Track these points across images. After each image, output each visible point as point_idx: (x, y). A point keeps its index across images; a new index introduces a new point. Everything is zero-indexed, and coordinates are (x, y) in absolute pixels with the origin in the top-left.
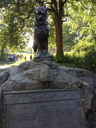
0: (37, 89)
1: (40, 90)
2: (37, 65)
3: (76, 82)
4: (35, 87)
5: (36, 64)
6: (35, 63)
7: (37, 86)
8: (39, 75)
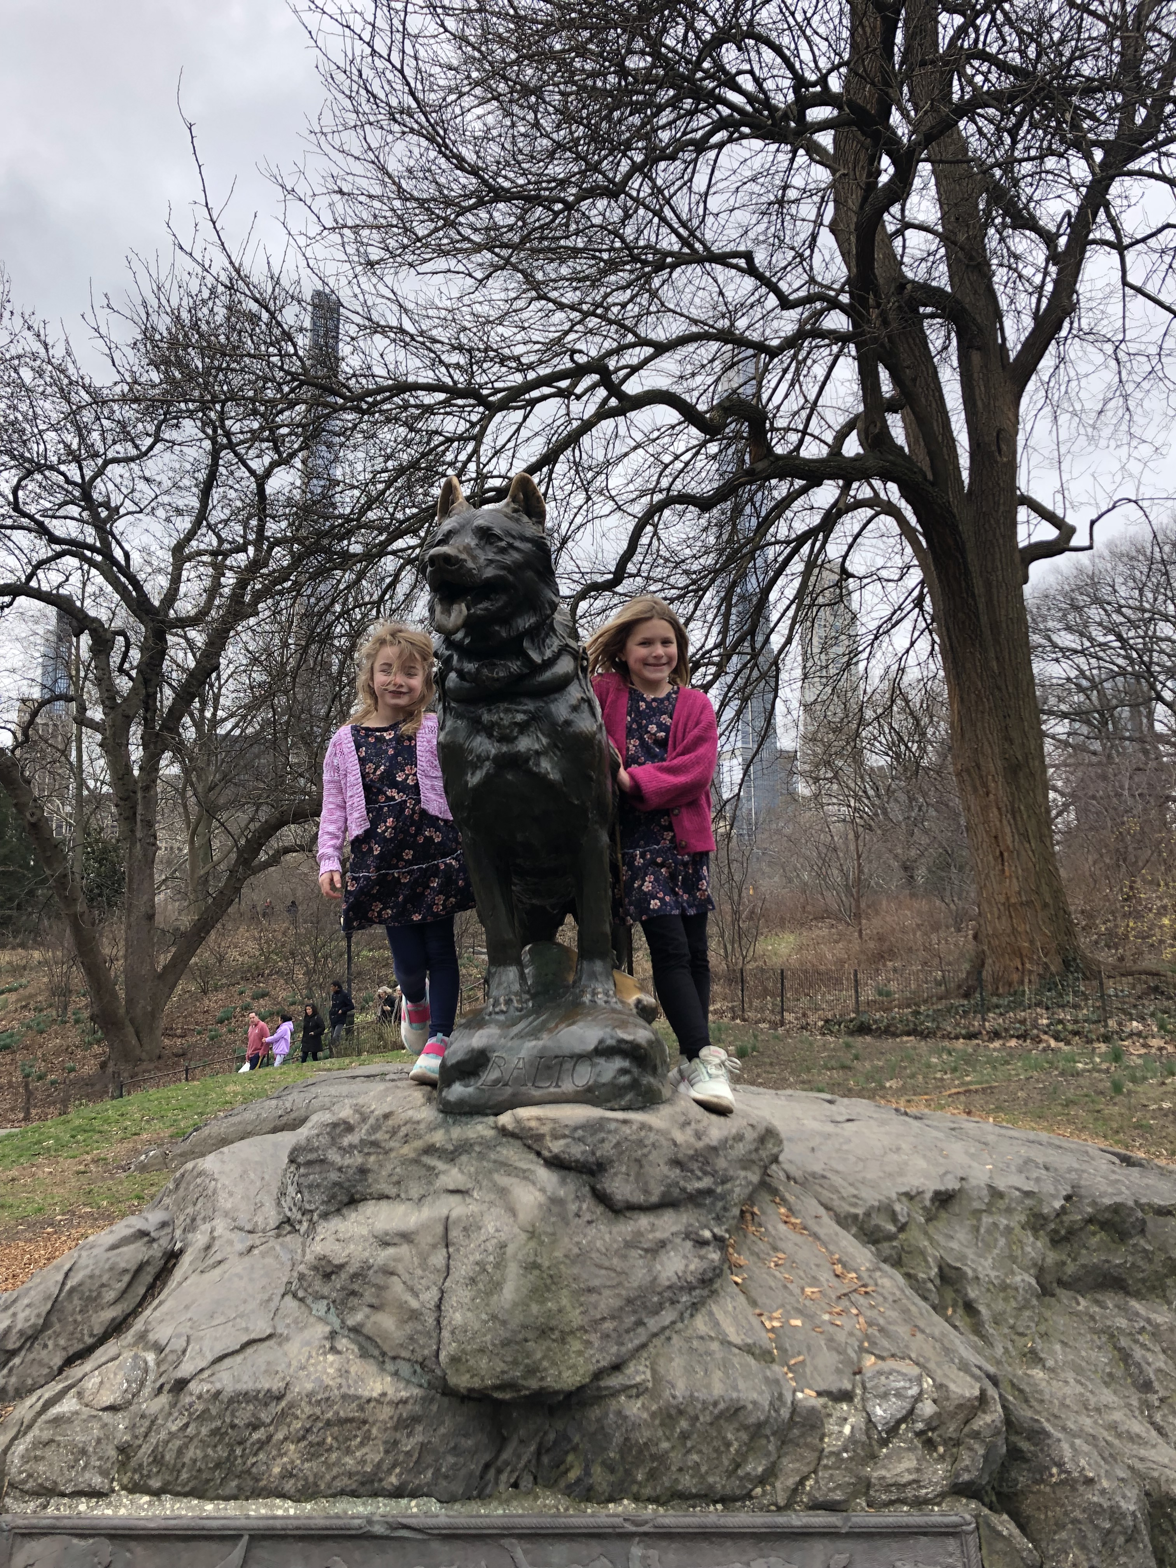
0: (397, 1493)
1: (434, 1506)
2: (451, 1155)
3: (927, 1408)
4: (373, 1454)
5: (438, 1138)
6: (432, 1128)
7: (392, 1446)
8: (430, 1296)
